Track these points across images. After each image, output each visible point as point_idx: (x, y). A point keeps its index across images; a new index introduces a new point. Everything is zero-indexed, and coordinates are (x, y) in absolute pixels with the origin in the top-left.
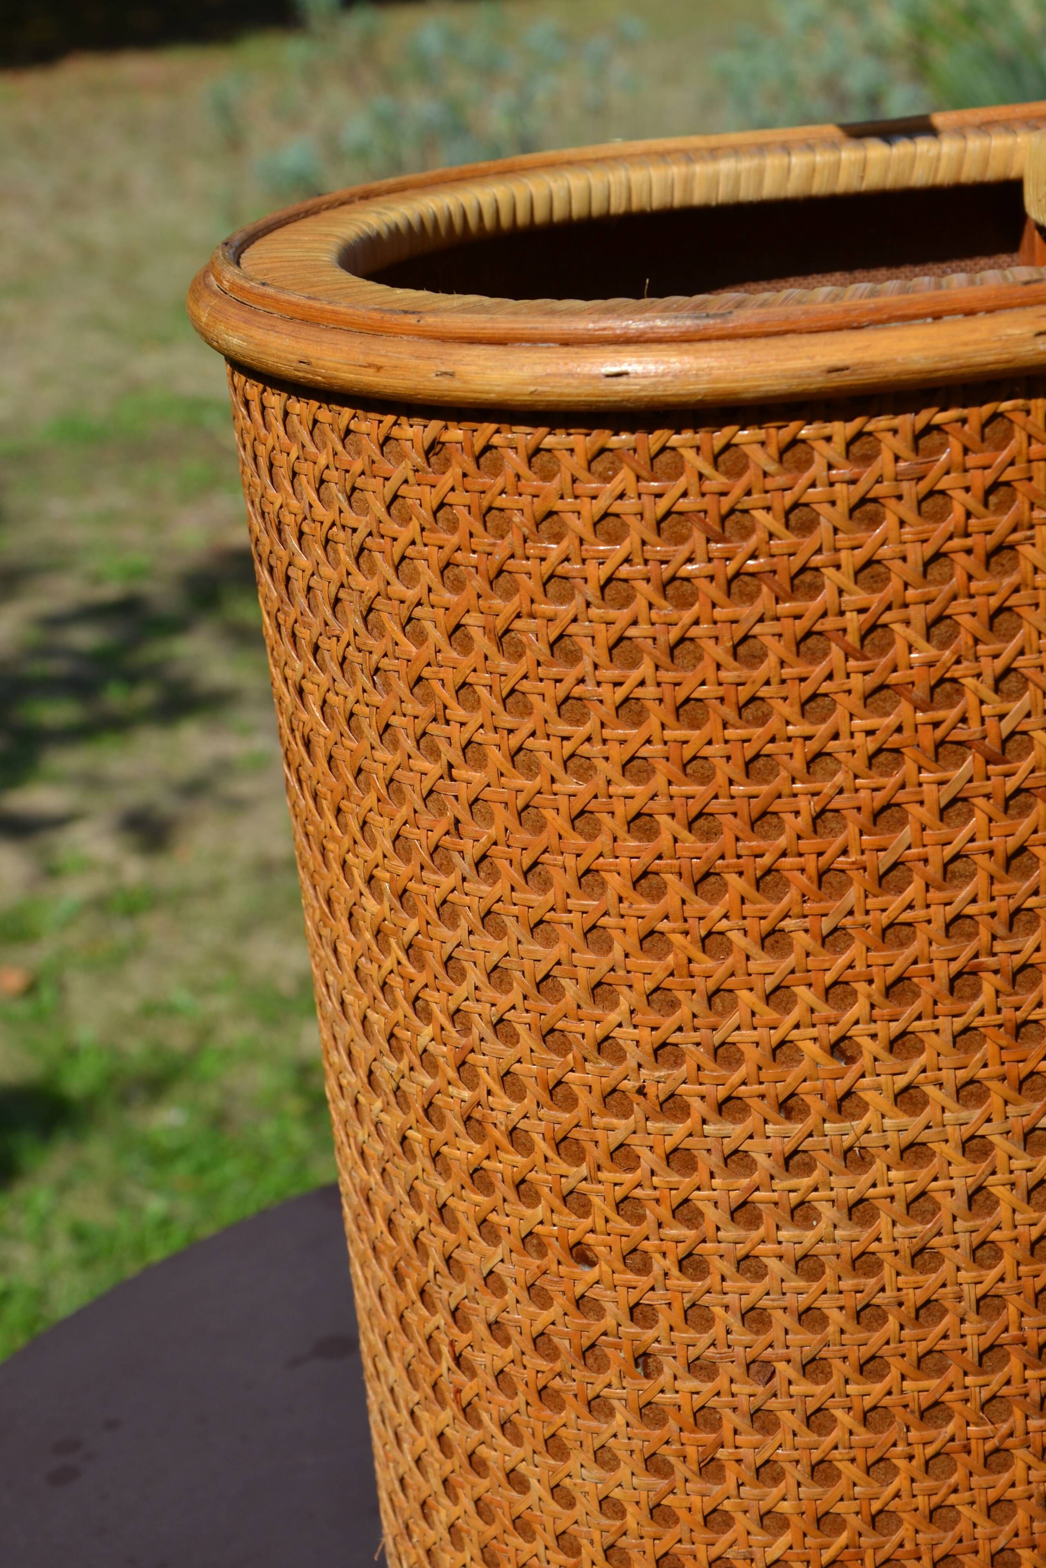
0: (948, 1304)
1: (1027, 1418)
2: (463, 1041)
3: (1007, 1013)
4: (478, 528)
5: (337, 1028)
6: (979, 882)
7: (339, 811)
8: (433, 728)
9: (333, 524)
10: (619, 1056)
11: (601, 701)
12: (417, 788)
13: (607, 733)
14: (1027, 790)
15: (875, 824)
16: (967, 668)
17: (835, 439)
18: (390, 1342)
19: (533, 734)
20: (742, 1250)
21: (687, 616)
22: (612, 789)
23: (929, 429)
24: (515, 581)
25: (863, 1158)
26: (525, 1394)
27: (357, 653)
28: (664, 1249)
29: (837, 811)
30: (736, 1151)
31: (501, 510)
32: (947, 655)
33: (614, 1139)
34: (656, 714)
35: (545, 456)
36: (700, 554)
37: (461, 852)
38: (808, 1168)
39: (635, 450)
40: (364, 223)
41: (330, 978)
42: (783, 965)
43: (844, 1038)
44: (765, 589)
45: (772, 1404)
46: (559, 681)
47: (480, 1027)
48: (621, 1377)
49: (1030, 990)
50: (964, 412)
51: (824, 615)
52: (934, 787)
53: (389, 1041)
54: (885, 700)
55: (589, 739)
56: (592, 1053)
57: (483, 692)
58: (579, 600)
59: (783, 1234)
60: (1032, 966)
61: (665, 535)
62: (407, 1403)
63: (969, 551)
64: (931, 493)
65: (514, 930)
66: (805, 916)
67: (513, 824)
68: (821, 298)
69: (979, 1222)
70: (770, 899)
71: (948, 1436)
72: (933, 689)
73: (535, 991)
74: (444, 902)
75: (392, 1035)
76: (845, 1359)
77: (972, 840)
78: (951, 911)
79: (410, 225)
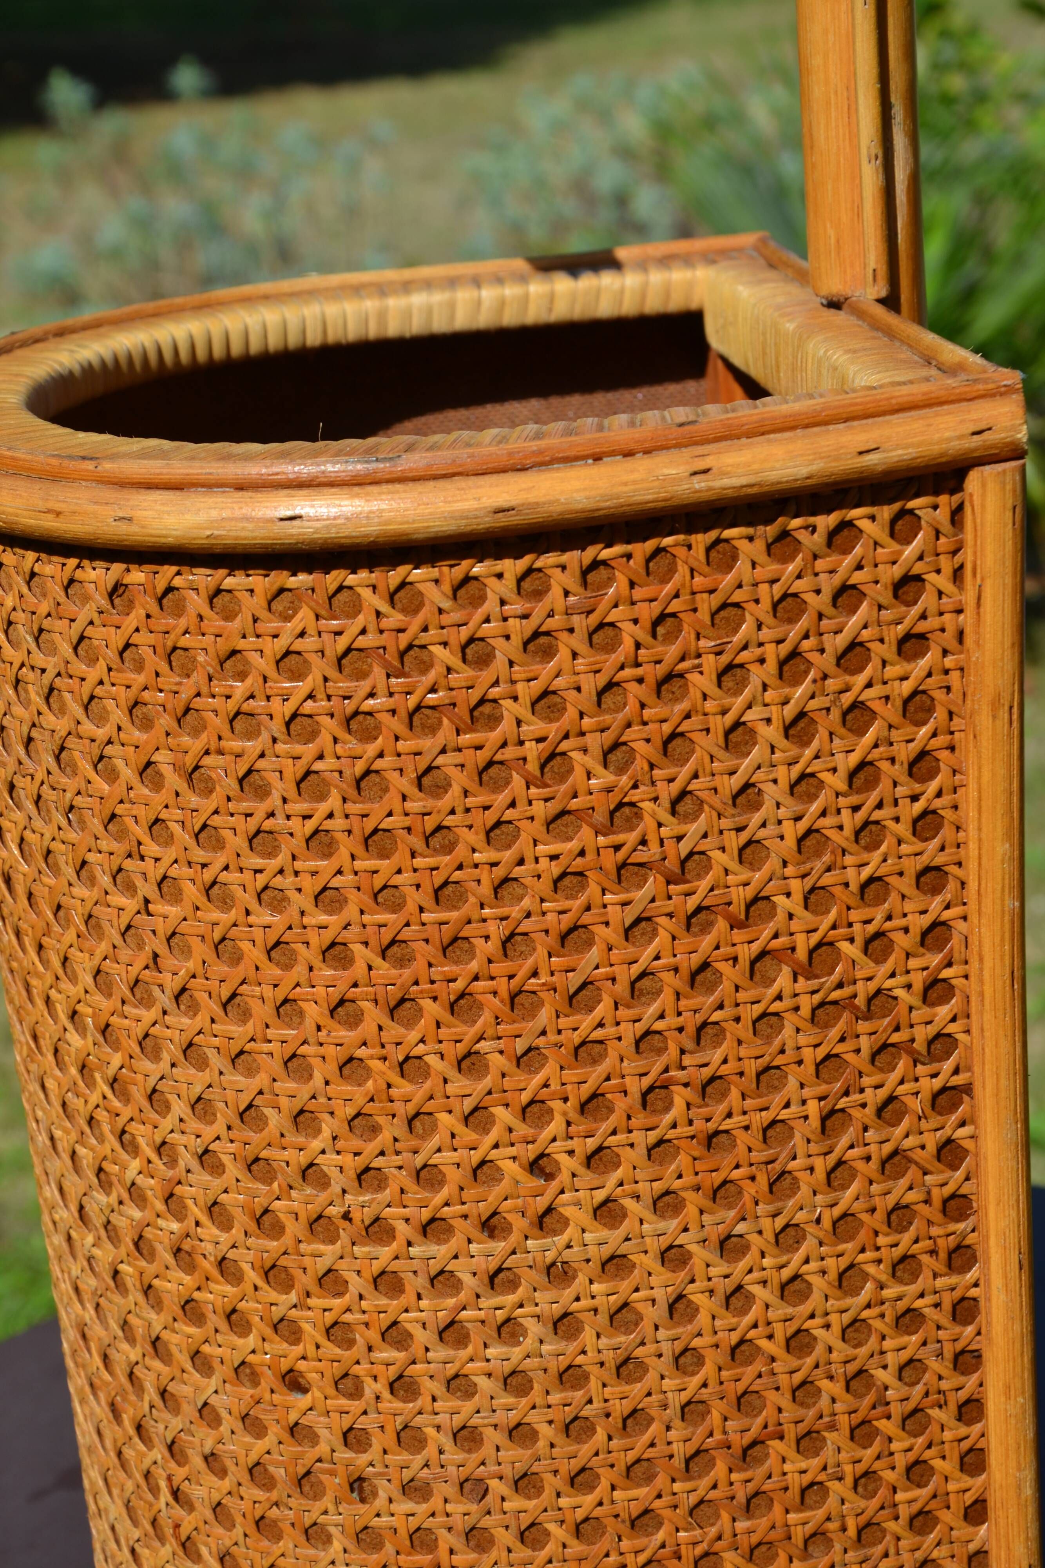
0: (654, 1412)
1: (734, 1520)
2: (170, 1173)
3: (698, 1124)
4: (163, 667)
5: (48, 1164)
6: (666, 999)
7: (40, 947)
8: (128, 864)
9: (23, 665)
10: (324, 1182)
11: (291, 834)
12: (115, 924)
13: (298, 865)
14: (707, 908)
15: (563, 946)
16: (644, 792)
17: (506, 575)
18: (110, 1480)
19: (226, 868)
20: (451, 1370)
21: (371, 749)
22: (306, 920)
23: (596, 564)
24: (202, 719)
25: (566, 1273)
26: (243, 1526)
27: (51, 792)
28: (375, 1372)
29: (526, 934)
30: (442, 1272)
31: (186, 650)
32: (625, 781)
33: (322, 1265)
34: (345, 846)
35: (226, 597)
36: (381, 689)
37: (160, 986)
38: (513, 1285)
39: (313, 590)
40: (55, 361)
41: (40, 1114)
42: (480, 1087)
43: (542, 1155)
44: (445, 721)
45: (486, 1522)
46: (250, 815)
47: (186, 1159)
48: (337, 1502)
49: (720, 1101)
50: (629, 548)
51: (504, 745)
52: (619, 907)
53: (98, 1175)
54: (566, 826)
55: (281, 871)
56: (297, 1181)
57: (176, 828)
58: (265, 737)
59: (491, 1352)
60: (720, 1077)
61: (346, 671)
62: (127, 1540)
63: (640, 681)
64: (601, 626)
65: (216, 1061)
66: (499, 1038)
67: (211, 956)
68: (488, 440)
69: (680, 1330)
70: (465, 1022)
71: (658, 1543)
72: (612, 813)
73: (239, 1121)
74: (147, 1035)
75: (100, 1170)
76: (556, 1472)
77: (657, 958)
78: (640, 1028)
79: (103, 362)
